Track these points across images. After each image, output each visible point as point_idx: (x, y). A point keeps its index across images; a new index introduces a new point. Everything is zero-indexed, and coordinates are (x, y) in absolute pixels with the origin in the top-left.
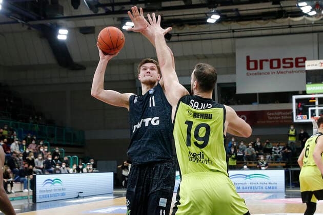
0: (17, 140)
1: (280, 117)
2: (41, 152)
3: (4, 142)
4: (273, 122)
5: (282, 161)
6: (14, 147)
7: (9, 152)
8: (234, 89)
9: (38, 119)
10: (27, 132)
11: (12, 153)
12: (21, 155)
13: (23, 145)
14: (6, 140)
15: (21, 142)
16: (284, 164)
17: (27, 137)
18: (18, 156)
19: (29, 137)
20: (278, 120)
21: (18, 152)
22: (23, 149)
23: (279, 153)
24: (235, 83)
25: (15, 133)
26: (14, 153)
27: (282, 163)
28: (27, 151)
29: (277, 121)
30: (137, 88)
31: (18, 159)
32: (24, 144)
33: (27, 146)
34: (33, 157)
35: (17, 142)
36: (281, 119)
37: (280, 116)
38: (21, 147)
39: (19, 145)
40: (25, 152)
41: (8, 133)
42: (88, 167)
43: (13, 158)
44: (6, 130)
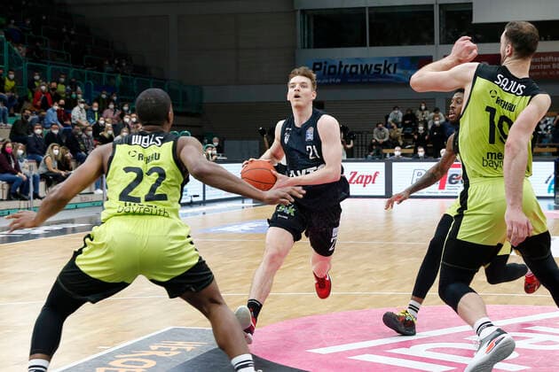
0: (82, 102)
1: (549, 66)
2: (125, 124)
3: (60, 105)
4: (538, 74)
5: (551, 144)
6: (78, 113)
7: (69, 122)
8: (470, 14)
9: (119, 65)
10: (100, 89)
11: (73, 125)
12: (91, 128)
13: (94, 112)
14: (62, 102)
15: (91, 104)
16: (555, 150)
17: (100, 97)
18: (84, 130)
19: (104, 96)
20: (546, 70)
21: (84, 122)
22: (94, 119)
23: (546, 129)
24: (471, 4)
25: (79, 88)
26: (78, 124)
27: (551, 146)
28: (102, 122)
29: (544, 73)
30: (295, 11)
31: (84, 136)
32: (96, 109)
33: (101, 112)
34: (110, 132)
35: (82, 106)
36: (552, 69)
37: (551, 63)
38: (90, 114)
39: (86, 110)
40: (98, 123)
41: (67, 90)
42: (210, 152)
43: (76, 133)
44: (63, 84)
